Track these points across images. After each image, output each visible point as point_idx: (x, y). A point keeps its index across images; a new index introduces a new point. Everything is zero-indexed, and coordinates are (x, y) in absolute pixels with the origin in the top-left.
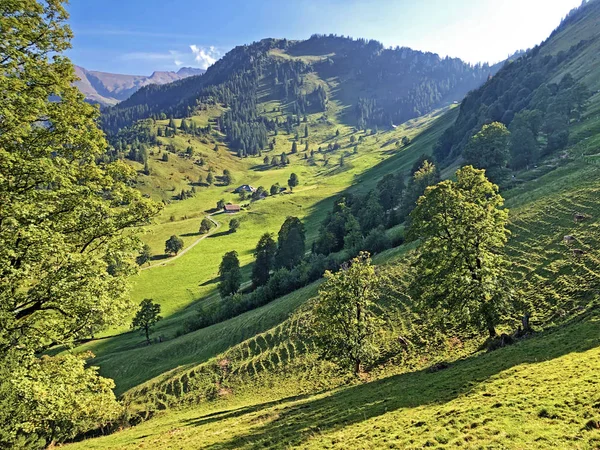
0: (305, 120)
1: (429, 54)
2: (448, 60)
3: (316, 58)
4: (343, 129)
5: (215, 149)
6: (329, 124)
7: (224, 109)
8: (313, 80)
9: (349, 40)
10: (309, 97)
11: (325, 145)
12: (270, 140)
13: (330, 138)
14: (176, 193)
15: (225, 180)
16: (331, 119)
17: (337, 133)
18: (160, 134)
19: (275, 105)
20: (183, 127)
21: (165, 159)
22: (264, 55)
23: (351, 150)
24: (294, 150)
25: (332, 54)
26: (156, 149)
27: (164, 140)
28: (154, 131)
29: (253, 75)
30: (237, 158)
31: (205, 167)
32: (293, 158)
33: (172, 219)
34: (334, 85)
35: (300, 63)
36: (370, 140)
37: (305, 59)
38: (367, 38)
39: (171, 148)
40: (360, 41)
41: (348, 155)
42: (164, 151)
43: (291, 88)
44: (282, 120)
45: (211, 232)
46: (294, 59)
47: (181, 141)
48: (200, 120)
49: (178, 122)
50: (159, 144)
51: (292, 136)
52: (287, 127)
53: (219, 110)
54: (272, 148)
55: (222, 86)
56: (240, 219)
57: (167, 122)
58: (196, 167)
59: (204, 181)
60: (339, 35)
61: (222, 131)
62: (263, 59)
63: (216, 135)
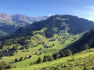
0: (61, 32)
1: (87, 20)
2: (90, 21)
3: (65, 19)
4: (67, 34)
5: (43, 37)
6: (65, 32)
7: (47, 29)
8: (64, 24)
9: (72, 16)
10: (62, 27)
11: (63, 37)
12: (53, 35)
13: (64, 35)
14: (34, 46)
15: (43, 43)
16: (66, 32)
17: (66, 35)
18: (34, 34)
19: (56, 28)
20: (39, 33)
21: (34, 39)
22: (56, 18)
23: (67, 39)
24: (57, 38)
25: (69, 19)
26: (33, 37)
27: (35, 35)
28: (33, 33)
29: (53, 22)
30: (47, 39)
31: (40, 41)
32: (56, 39)
33: (32, 51)
34: (68, 25)
35: (62, 20)
36: (71, 37)
37: (63, 20)
38: (75, 16)
39: (36, 37)
40: (74, 16)
41: (66, 40)
42: (34, 38)
43: (59, 25)
44: (57, 31)
45: (37, 54)
46: (61, 19)
47: (38, 35)
48: (42, 31)
49: (38, 31)
50: (34, 36)
51: (58, 34)
52: (57, 33)
53: (46, 29)
54: (53, 37)
55: (47, 24)
56: (42, 52)
57: (36, 31)
58: (39, 41)
59: (40, 43)
60: (70, 15)
61: (45, 33)
62: (55, 19)
63: (44, 34)
